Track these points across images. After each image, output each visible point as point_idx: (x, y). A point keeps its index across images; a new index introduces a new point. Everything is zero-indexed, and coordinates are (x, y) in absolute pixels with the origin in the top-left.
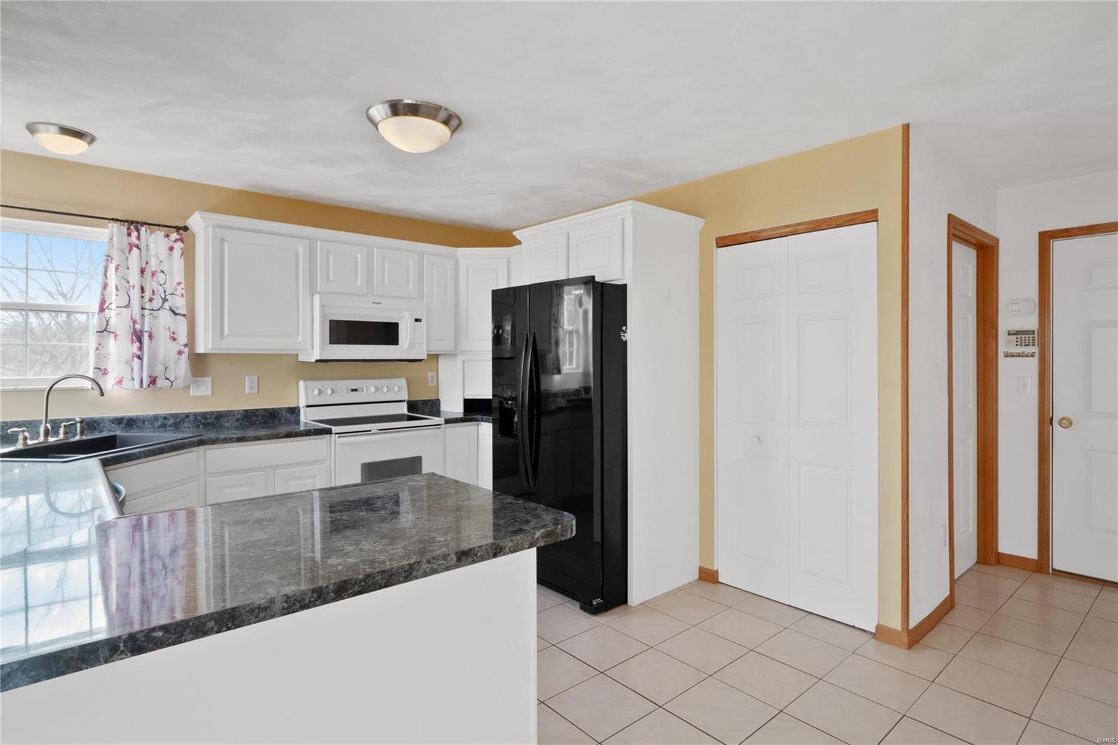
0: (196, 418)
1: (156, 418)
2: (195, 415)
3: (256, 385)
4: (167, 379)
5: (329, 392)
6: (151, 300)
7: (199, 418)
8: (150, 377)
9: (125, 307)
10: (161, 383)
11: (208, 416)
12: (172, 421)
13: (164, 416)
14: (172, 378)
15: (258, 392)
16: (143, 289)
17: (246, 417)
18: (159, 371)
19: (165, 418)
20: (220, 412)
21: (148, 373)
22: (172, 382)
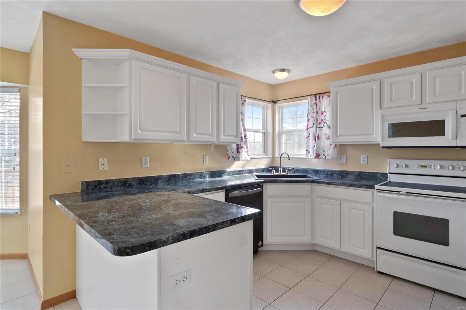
0: (339, 173)
1: (325, 171)
2: (339, 171)
3: (366, 160)
4: (324, 155)
5: (404, 166)
6: (319, 124)
7: (340, 173)
8: (316, 154)
9: (312, 127)
10: (321, 156)
11: (343, 172)
12: (330, 173)
13: (327, 170)
14: (326, 155)
15: (367, 164)
16: (317, 119)
17: (359, 175)
18: (321, 152)
19: (328, 171)
20: (349, 171)
21: (316, 152)
22: (326, 157)
